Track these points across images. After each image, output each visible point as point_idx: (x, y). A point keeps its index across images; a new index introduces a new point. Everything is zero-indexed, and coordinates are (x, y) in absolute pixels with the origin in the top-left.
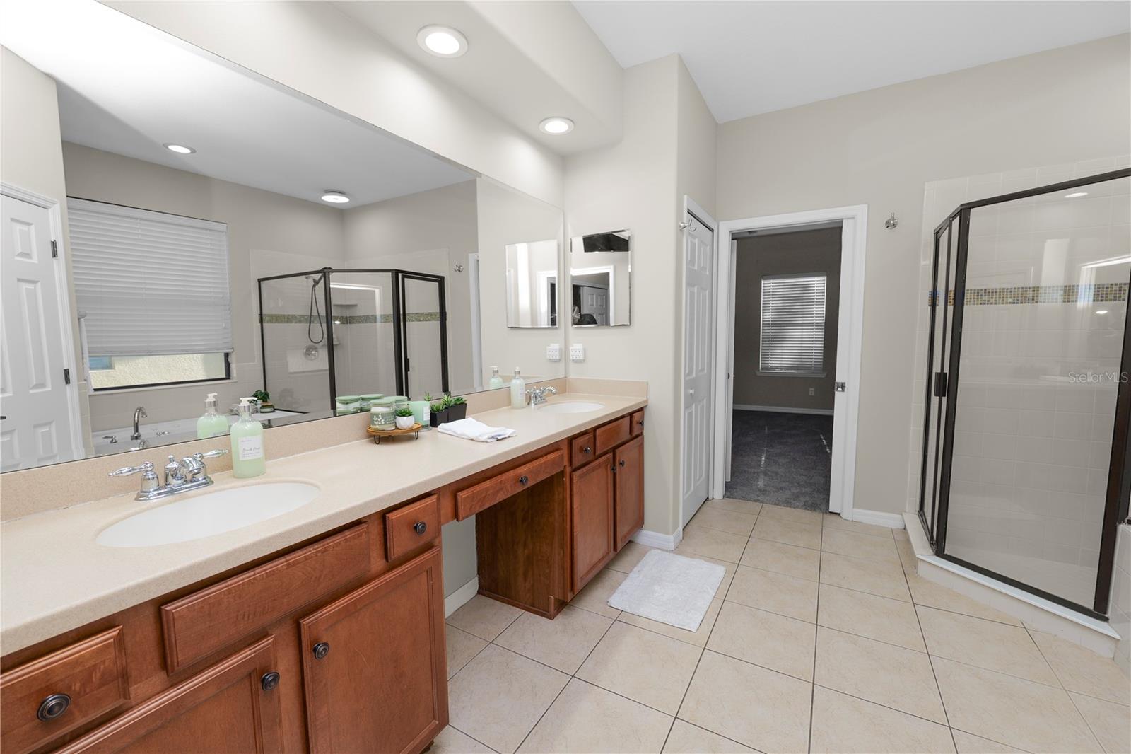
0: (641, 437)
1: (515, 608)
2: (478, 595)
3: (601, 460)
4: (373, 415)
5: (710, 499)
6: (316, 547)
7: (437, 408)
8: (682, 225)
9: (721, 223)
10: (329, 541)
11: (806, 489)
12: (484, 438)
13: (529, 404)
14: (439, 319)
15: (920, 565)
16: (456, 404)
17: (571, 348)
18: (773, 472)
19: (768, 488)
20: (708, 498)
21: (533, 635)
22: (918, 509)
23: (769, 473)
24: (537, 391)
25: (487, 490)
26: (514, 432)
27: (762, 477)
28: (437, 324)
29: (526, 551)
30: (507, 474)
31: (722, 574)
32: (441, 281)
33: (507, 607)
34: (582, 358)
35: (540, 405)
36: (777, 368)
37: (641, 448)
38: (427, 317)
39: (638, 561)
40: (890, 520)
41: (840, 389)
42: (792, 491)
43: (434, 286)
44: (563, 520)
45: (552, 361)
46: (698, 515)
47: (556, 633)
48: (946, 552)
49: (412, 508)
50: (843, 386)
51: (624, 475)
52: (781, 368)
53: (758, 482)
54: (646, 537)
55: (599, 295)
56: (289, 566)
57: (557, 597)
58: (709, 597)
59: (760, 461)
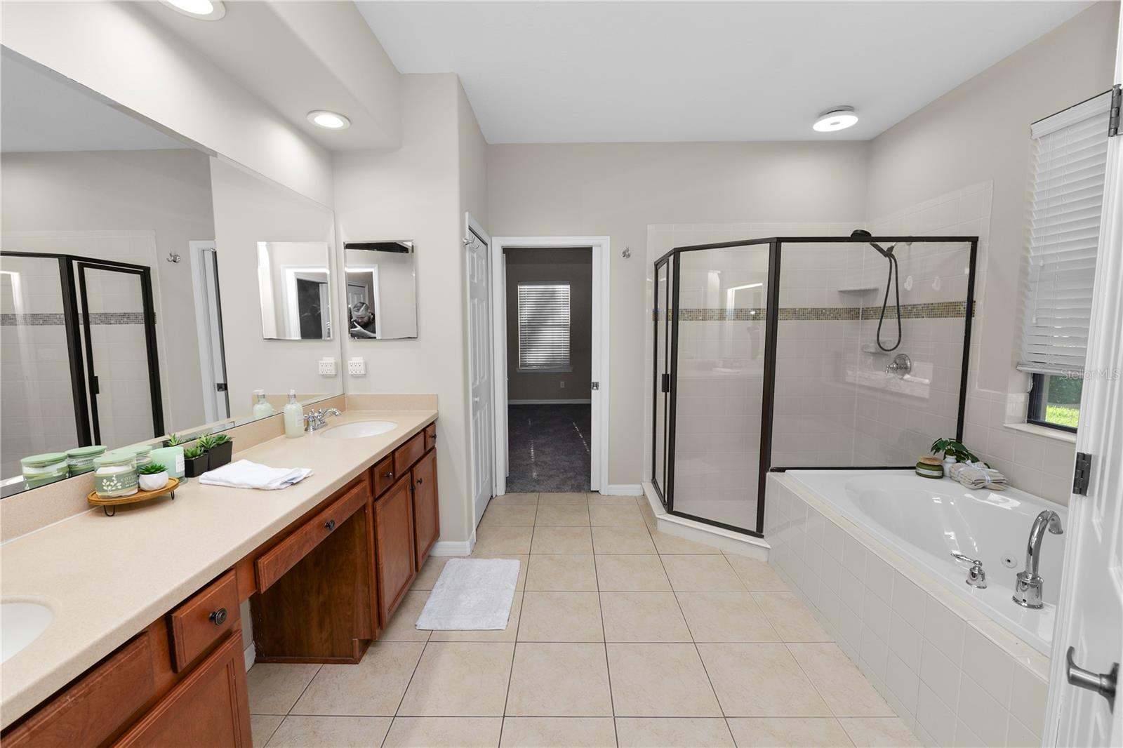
0: (433, 451)
1: (309, 665)
2: (257, 664)
3: (401, 482)
4: (101, 478)
5: (494, 496)
6: (75, 691)
7: (192, 453)
8: (465, 241)
9: (494, 238)
10: (93, 677)
11: (571, 474)
12: (276, 485)
13: (306, 430)
14: (143, 321)
15: (659, 522)
16: (218, 445)
17: (349, 362)
18: (542, 462)
19: (541, 478)
20: (492, 496)
21: (339, 689)
22: (651, 478)
23: (539, 463)
24: (316, 414)
25: (291, 547)
26: (311, 472)
27: (535, 467)
28: (141, 329)
29: (321, 598)
30: (312, 522)
31: (517, 568)
32: (145, 273)
33: (298, 667)
34: (363, 372)
35: (320, 430)
36: (533, 365)
37: (434, 461)
38: (124, 318)
39: (438, 575)
40: (633, 490)
41: (595, 388)
42: (561, 477)
43: (137, 278)
44: (367, 553)
45: (326, 377)
46: (486, 514)
47: (366, 677)
48: (674, 510)
49: (206, 596)
50: (597, 385)
51: (422, 492)
52: (537, 365)
53: (532, 473)
54: (443, 548)
55: (356, 294)
56: (33, 735)
57: (362, 637)
58: (511, 593)
59: (530, 453)
